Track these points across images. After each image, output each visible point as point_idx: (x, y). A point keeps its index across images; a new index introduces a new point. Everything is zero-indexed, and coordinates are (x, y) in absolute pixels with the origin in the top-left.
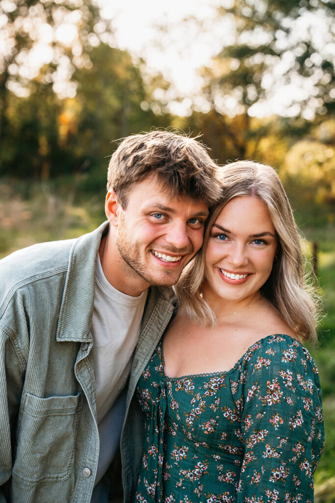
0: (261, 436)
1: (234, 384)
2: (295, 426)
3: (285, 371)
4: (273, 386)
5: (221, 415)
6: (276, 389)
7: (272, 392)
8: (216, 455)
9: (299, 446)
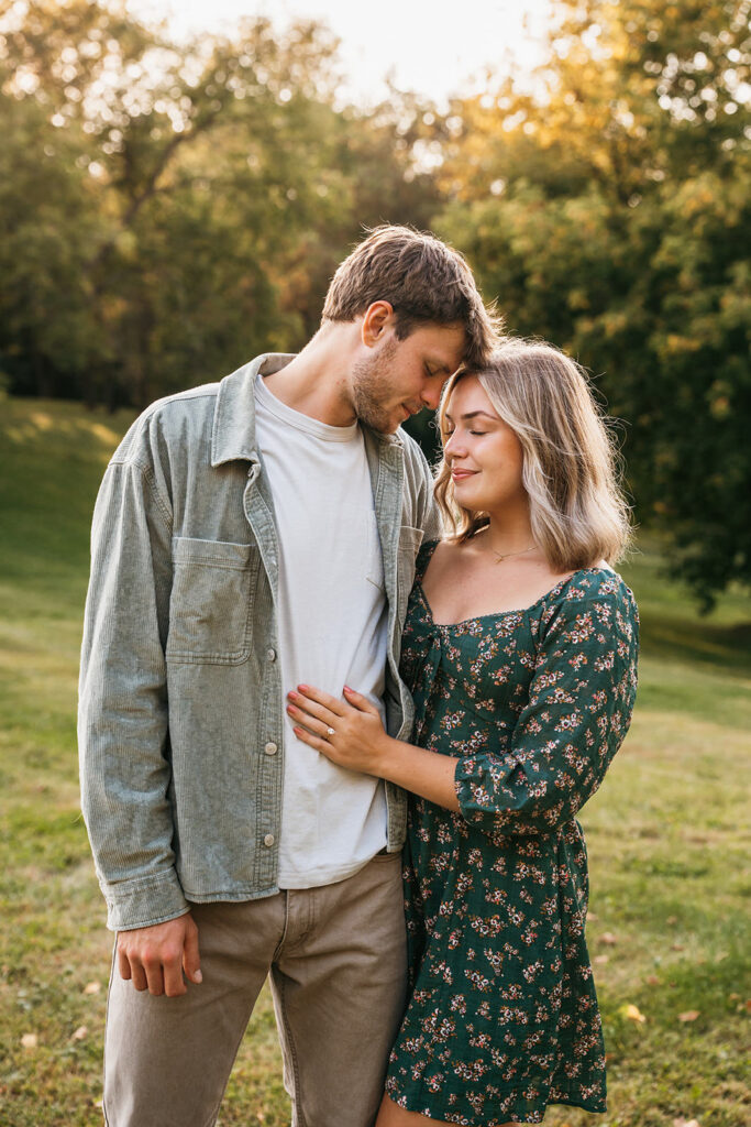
0: (552, 678)
1: (535, 623)
2: (602, 669)
3: (602, 604)
4: (583, 621)
5: (517, 661)
6: (587, 624)
7: (581, 628)
8: (501, 721)
9: (602, 695)
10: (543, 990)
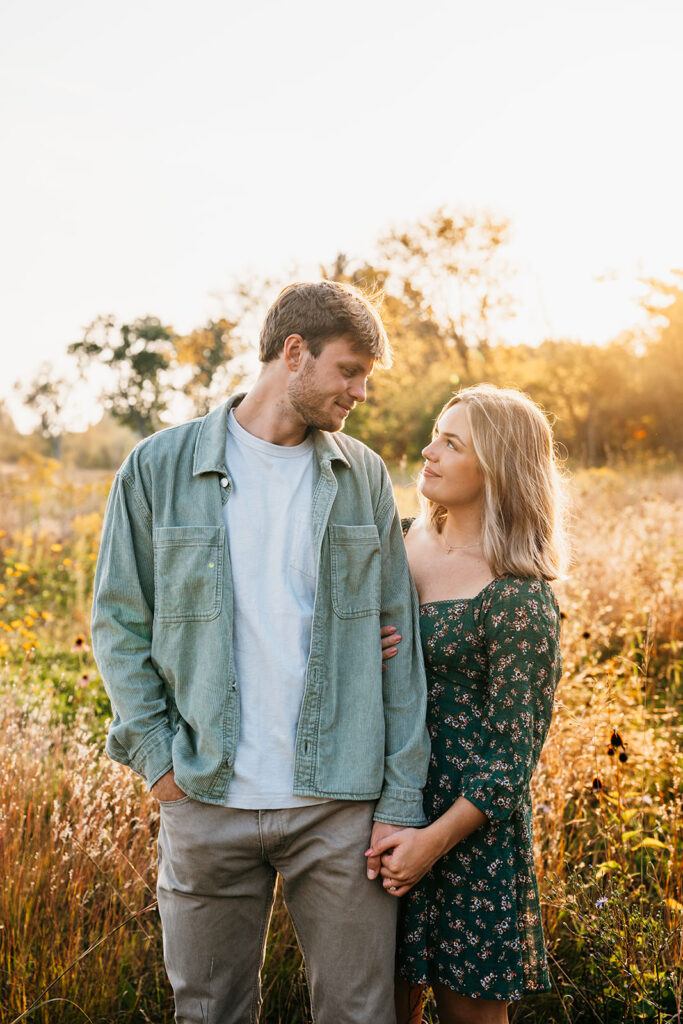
2: (540, 652)
4: (521, 613)
5: (464, 639)
6: (524, 616)
10: (504, 882)
